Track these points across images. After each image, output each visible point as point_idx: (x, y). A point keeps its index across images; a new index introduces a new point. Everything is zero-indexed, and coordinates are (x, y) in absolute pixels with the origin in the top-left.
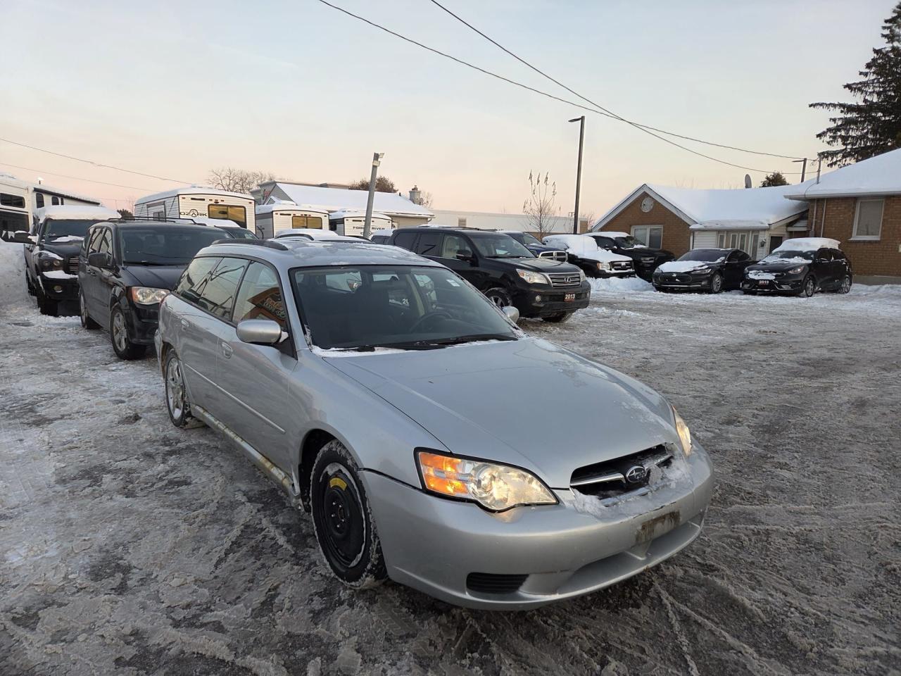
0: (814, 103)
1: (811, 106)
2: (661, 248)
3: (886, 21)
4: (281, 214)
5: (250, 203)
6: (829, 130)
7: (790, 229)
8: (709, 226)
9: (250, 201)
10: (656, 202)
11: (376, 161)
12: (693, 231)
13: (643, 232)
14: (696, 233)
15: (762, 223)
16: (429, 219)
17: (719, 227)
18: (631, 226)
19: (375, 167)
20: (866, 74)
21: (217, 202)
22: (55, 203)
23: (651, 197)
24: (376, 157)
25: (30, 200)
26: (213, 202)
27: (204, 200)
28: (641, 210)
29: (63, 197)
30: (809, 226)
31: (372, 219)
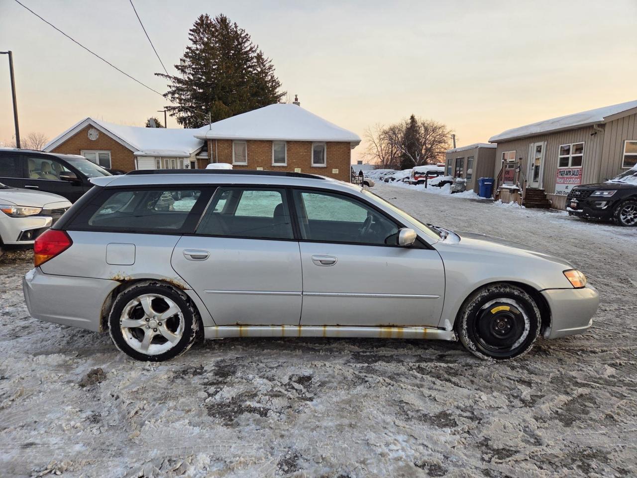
0: (158, 73)
1: (156, 74)
2: (111, 168)
3: (191, 30)
6: (169, 93)
7: (198, 157)
8: (149, 153)
10: (101, 133)
12: (136, 157)
13: (94, 155)
14: (139, 158)
15: (185, 153)
17: (156, 154)
18: (80, 150)
20: (184, 61)
23: (95, 128)
28: (88, 138)
30: (209, 155)
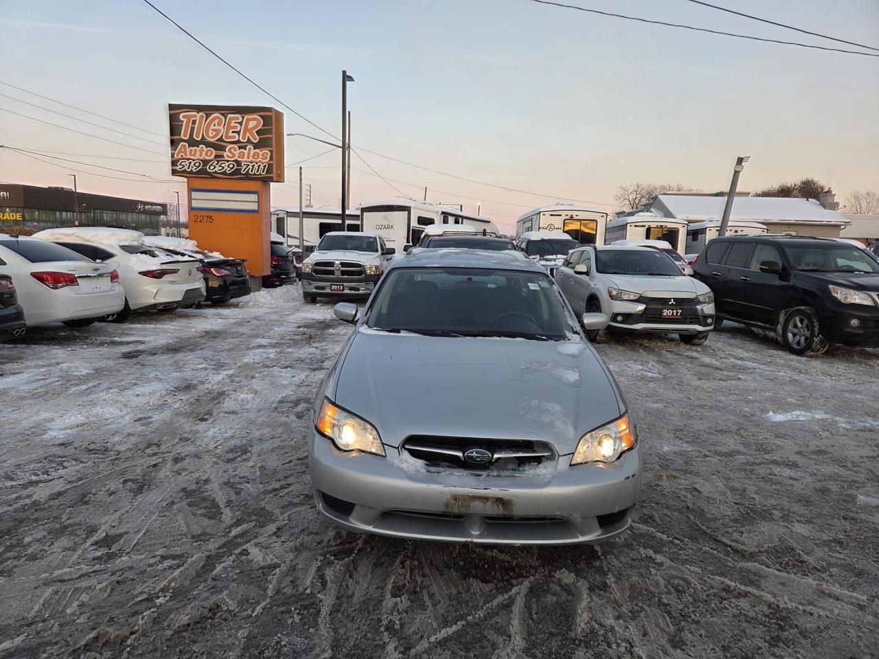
4: (635, 226)
5: (603, 216)
9: (602, 214)
11: (738, 166)
16: (842, 227)
19: (736, 173)
21: (572, 217)
22: (457, 222)
24: (740, 161)
25: (438, 219)
26: (568, 217)
27: (561, 215)
29: (463, 217)
31: (728, 228)
